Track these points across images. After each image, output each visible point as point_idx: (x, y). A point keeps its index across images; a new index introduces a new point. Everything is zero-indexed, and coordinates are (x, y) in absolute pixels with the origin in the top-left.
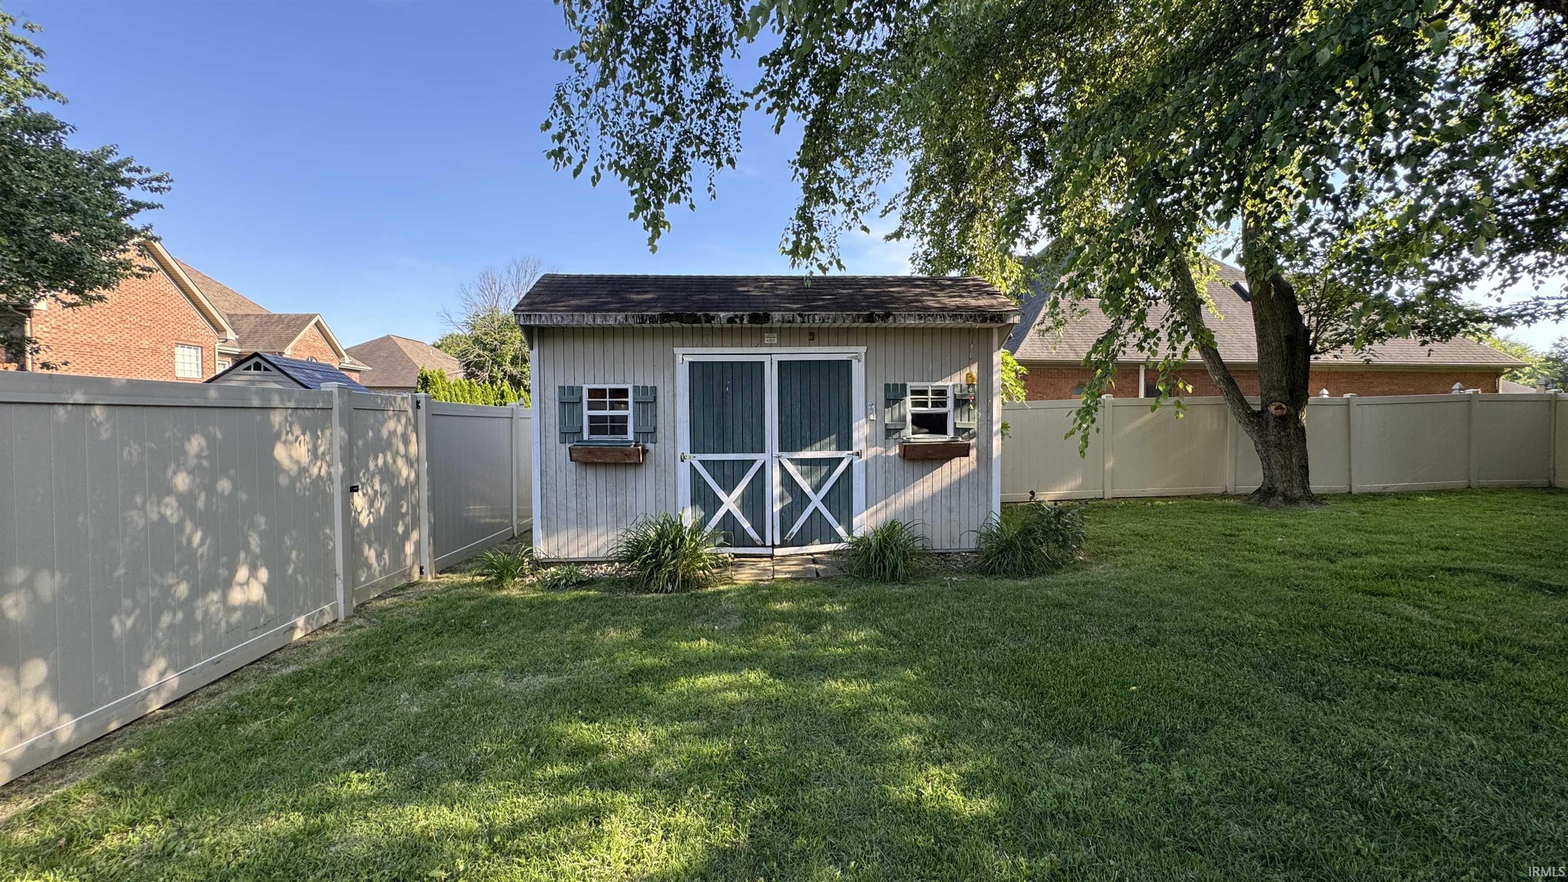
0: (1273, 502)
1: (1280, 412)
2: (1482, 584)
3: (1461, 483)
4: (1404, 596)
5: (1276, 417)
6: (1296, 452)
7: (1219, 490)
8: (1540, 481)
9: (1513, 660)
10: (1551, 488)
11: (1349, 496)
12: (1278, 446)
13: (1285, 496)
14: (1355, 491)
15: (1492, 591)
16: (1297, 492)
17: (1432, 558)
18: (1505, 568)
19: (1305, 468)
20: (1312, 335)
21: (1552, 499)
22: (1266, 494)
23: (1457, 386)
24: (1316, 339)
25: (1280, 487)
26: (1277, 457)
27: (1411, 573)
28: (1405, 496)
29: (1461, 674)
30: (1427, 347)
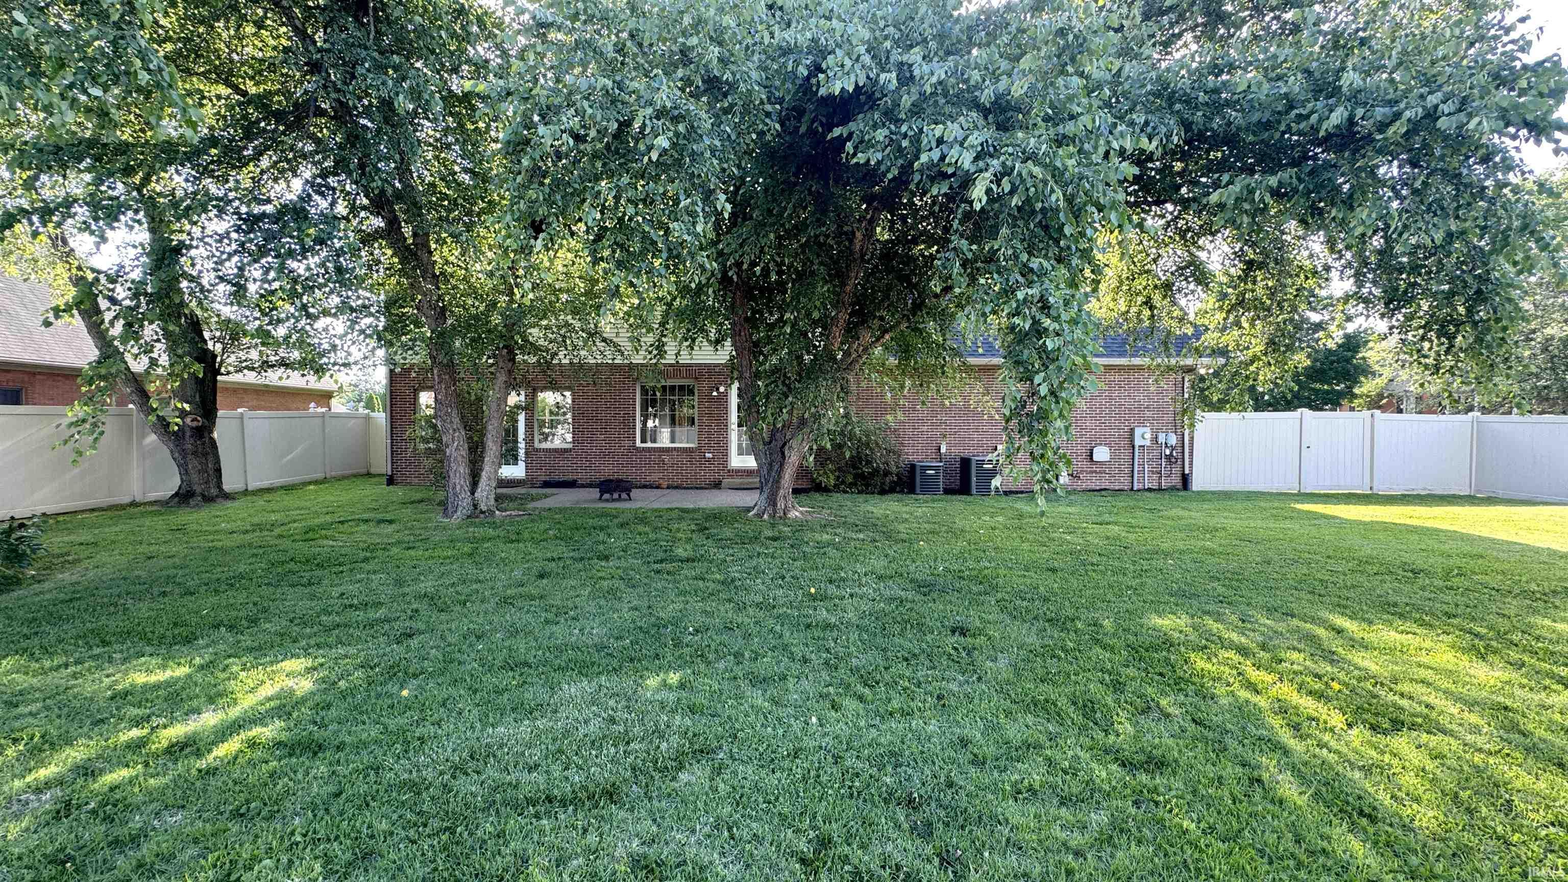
0: (192, 503)
1: (195, 424)
2: (357, 525)
3: (319, 476)
4: (321, 537)
5: (192, 428)
6: (211, 458)
7: (126, 500)
8: (364, 471)
9: (384, 549)
10: (369, 475)
11: (246, 492)
12: (195, 453)
13: (203, 496)
14: (250, 488)
15: (363, 527)
16: (214, 491)
17: (328, 518)
18: (366, 516)
19: (218, 471)
20: (219, 359)
21: (374, 480)
22: (183, 497)
23: (312, 405)
24: (222, 361)
25: (198, 489)
26: (194, 464)
27: (322, 527)
28: (288, 488)
29: (366, 560)
30: (306, 378)
